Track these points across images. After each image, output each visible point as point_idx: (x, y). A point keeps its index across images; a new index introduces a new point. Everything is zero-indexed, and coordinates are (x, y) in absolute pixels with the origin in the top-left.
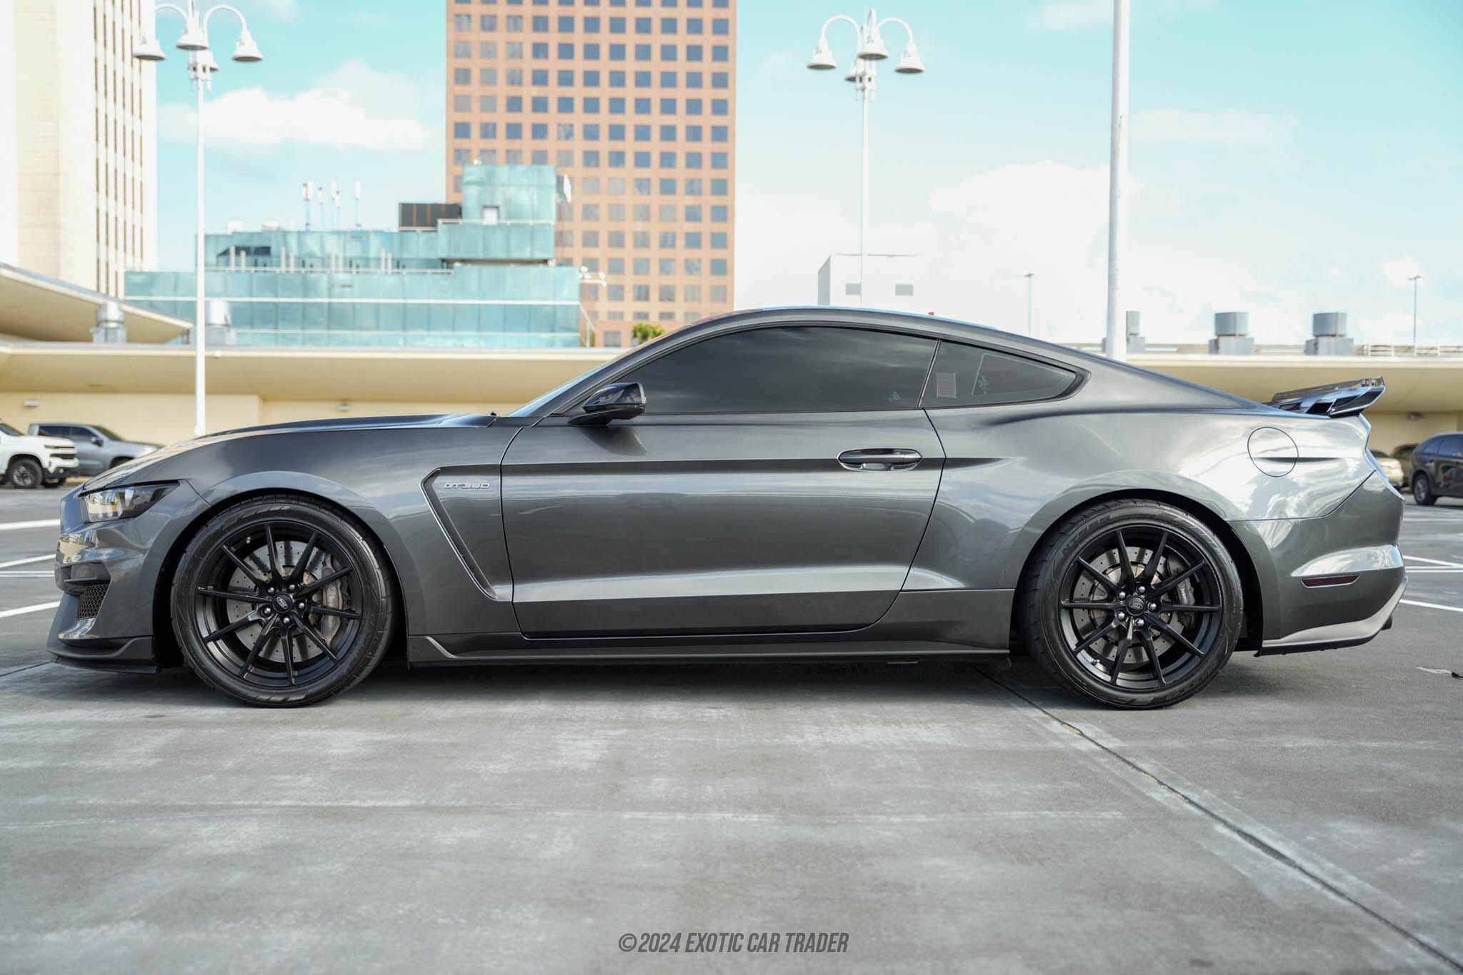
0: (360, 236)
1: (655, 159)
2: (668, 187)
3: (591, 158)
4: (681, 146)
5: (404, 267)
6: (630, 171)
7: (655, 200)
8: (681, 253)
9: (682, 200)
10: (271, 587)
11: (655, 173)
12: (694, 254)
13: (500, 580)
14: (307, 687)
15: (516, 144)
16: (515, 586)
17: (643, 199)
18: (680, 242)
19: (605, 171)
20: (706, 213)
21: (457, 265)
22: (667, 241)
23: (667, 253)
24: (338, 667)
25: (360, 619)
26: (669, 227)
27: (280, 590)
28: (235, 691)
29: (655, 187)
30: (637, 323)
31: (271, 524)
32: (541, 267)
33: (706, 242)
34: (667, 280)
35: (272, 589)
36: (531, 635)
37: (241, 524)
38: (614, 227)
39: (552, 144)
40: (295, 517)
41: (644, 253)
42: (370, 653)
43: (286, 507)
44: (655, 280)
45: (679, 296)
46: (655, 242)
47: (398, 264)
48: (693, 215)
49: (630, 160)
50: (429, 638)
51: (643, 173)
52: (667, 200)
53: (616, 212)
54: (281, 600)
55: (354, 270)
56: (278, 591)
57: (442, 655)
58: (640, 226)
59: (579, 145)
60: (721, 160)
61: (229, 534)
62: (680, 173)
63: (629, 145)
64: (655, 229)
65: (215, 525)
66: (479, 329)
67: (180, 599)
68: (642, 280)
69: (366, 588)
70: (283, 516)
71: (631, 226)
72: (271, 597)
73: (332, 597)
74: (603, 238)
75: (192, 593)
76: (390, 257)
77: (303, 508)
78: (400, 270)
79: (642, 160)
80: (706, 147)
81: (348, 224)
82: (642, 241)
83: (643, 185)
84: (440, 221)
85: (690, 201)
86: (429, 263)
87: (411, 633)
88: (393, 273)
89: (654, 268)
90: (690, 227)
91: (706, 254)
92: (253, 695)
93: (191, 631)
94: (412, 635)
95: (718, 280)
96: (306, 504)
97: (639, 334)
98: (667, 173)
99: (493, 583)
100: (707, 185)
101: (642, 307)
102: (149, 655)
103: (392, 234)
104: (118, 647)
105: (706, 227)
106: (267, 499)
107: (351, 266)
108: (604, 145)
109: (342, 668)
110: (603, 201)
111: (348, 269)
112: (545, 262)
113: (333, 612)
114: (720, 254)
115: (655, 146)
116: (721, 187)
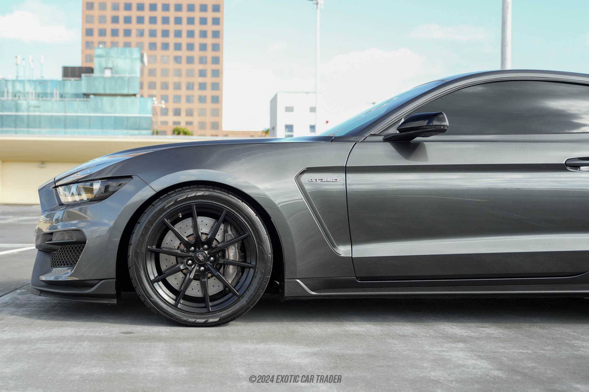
0: (43, 83)
1: (184, 46)
2: (190, 60)
3: (153, 46)
4: (197, 41)
5: (65, 97)
6: (172, 52)
7: (184, 66)
8: (197, 92)
9: (197, 67)
10: (192, 246)
11: (184, 53)
12: (203, 93)
13: (343, 242)
14: (220, 313)
15: (116, 39)
16: (353, 246)
17: (178, 66)
18: (196, 87)
19: (159, 52)
20: (209, 73)
21: (92, 96)
22: (190, 87)
23: (189, 93)
24: (240, 300)
25: (255, 268)
26: (190, 80)
27: (199, 249)
28: (174, 316)
29: (184, 60)
30: (175, 126)
31: (196, 205)
32: (133, 98)
33: (209, 87)
34: (190, 106)
35: (193, 248)
36: (362, 279)
37: (176, 205)
38: (164, 79)
39: (133, 39)
40: (212, 200)
41: (178, 92)
42: (261, 291)
43: (207, 193)
44: (183, 106)
45: (196, 114)
46: (184, 87)
47: (62, 96)
48: (202, 73)
49: (172, 47)
50: (298, 281)
51: (178, 53)
52: (190, 66)
53: (165, 72)
54: (200, 255)
55: (40, 99)
56: (197, 249)
57: (306, 291)
58: (176, 79)
59: (147, 40)
60: (216, 47)
61: (168, 211)
62: (196, 53)
63: (172, 40)
64: (184, 81)
65: (159, 205)
66: (102, 128)
67: (136, 254)
68: (177, 106)
69: (259, 248)
70: (204, 199)
71: (172, 79)
72: (193, 253)
73: (232, 253)
74: (158, 85)
75: (144, 250)
76: (58, 92)
77: (217, 193)
78: (63, 99)
79: (178, 47)
80: (209, 41)
81: (37, 77)
82: (177, 86)
83: (177, 59)
84: (83, 75)
85: (201, 67)
86: (77, 96)
87: (286, 278)
88: (60, 101)
89: (183, 100)
90: (201, 80)
91: (209, 93)
92: (185, 318)
93: (144, 276)
94: (287, 279)
95: (215, 106)
96: (219, 192)
97: (176, 132)
98: (190, 53)
99: (338, 245)
100: (209, 59)
101: (177, 119)
102: (113, 292)
103: (59, 81)
104: (92, 286)
105: (209, 80)
106: (193, 188)
107: (39, 97)
108: (159, 40)
109: (243, 301)
110: (158, 67)
111: (37, 98)
112: (135, 95)
113: (233, 263)
114: (216, 93)
115: (184, 40)
116: (216, 60)
